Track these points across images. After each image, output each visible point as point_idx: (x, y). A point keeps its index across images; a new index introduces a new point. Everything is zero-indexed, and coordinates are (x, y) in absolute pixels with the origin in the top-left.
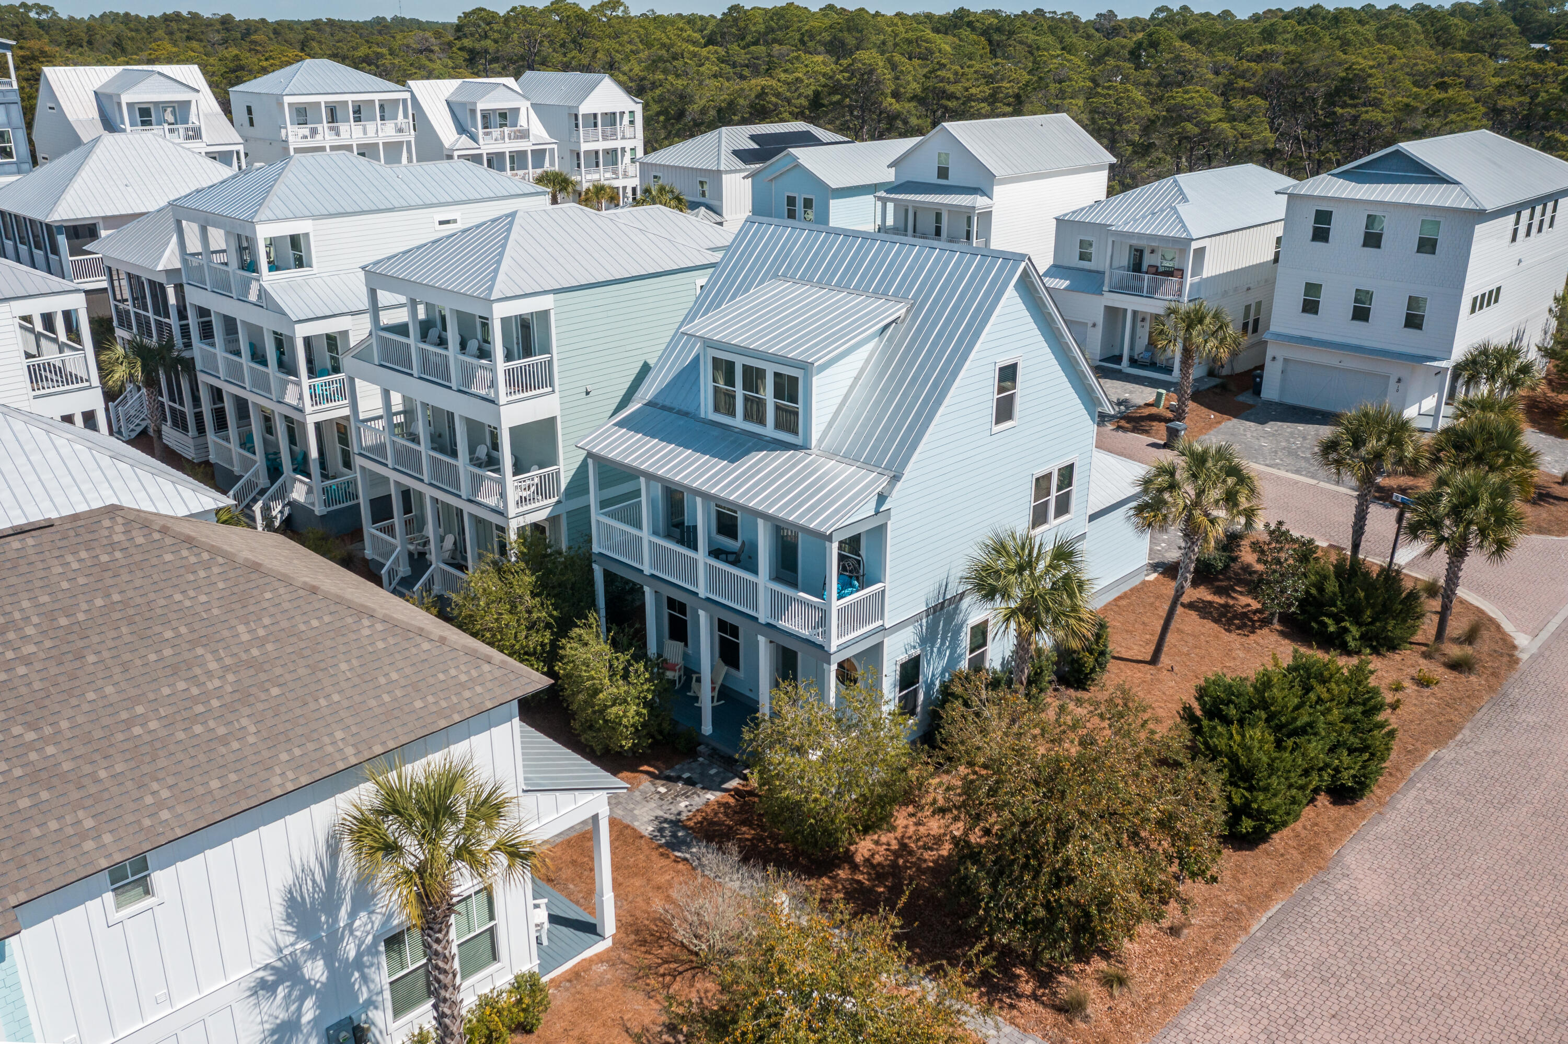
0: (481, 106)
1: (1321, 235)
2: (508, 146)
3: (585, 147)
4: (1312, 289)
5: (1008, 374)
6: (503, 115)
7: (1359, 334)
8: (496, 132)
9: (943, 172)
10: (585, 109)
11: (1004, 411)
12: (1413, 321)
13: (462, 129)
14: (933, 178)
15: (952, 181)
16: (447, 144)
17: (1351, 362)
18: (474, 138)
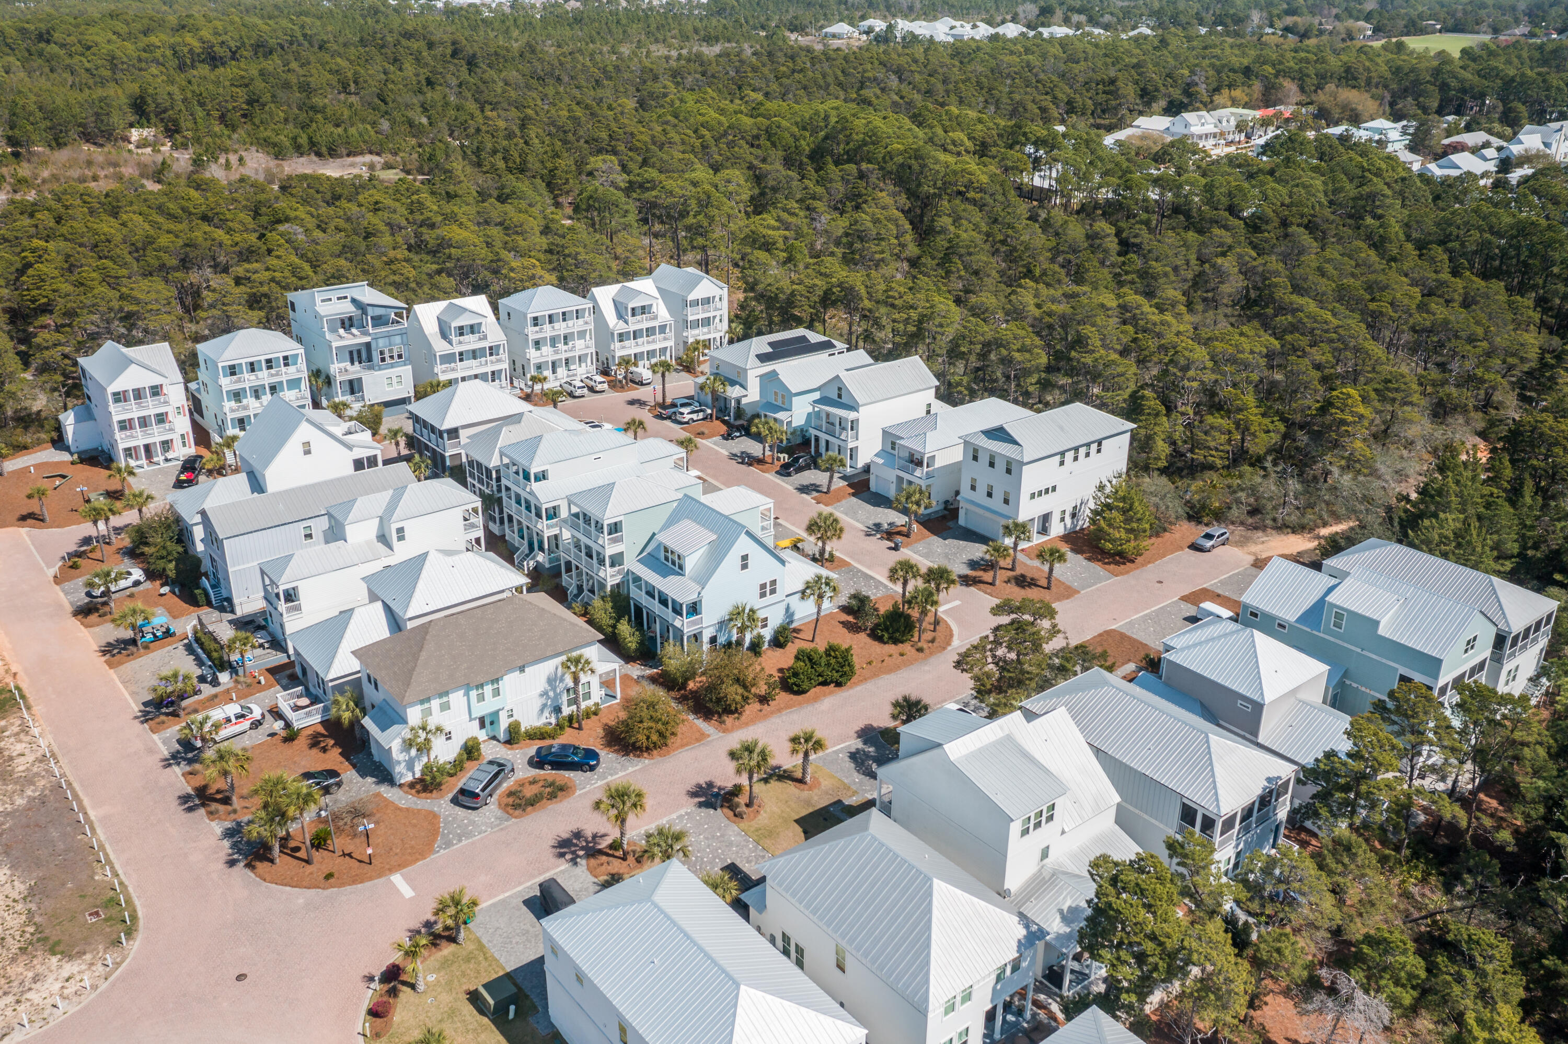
0: (630, 306)
1: (975, 458)
2: (645, 325)
3: (690, 318)
4: (974, 480)
5: (745, 558)
6: (643, 308)
7: (987, 502)
8: (639, 318)
9: (840, 396)
10: (691, 297)
11: (744, 567)
12: (1006, 501)
13: (620, 316)
14: (835, 397)
15: (844, 400)
16: (611, 326)
17: (988, 514)
18: (626, 322)
